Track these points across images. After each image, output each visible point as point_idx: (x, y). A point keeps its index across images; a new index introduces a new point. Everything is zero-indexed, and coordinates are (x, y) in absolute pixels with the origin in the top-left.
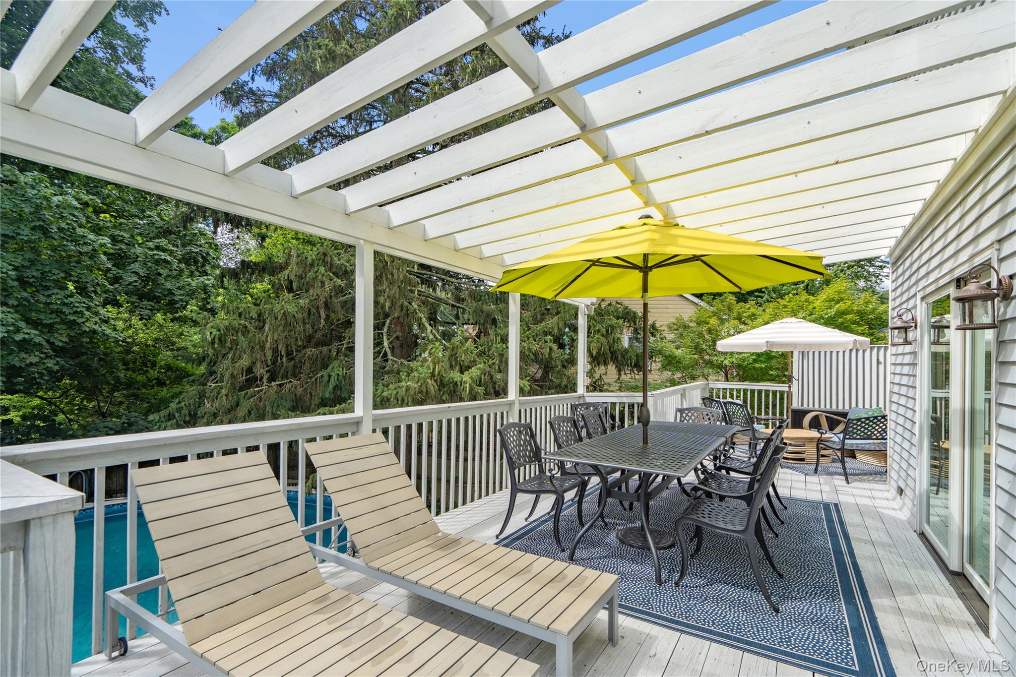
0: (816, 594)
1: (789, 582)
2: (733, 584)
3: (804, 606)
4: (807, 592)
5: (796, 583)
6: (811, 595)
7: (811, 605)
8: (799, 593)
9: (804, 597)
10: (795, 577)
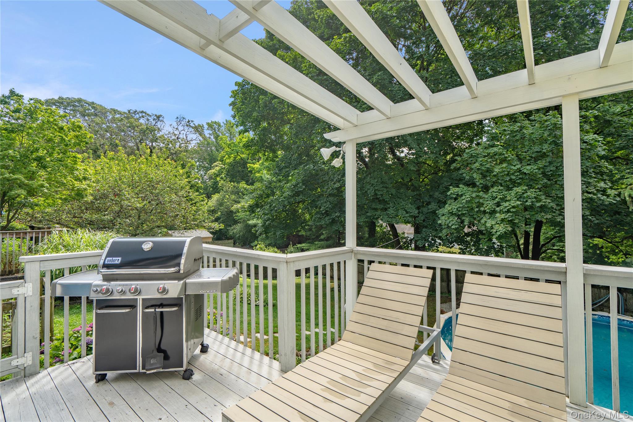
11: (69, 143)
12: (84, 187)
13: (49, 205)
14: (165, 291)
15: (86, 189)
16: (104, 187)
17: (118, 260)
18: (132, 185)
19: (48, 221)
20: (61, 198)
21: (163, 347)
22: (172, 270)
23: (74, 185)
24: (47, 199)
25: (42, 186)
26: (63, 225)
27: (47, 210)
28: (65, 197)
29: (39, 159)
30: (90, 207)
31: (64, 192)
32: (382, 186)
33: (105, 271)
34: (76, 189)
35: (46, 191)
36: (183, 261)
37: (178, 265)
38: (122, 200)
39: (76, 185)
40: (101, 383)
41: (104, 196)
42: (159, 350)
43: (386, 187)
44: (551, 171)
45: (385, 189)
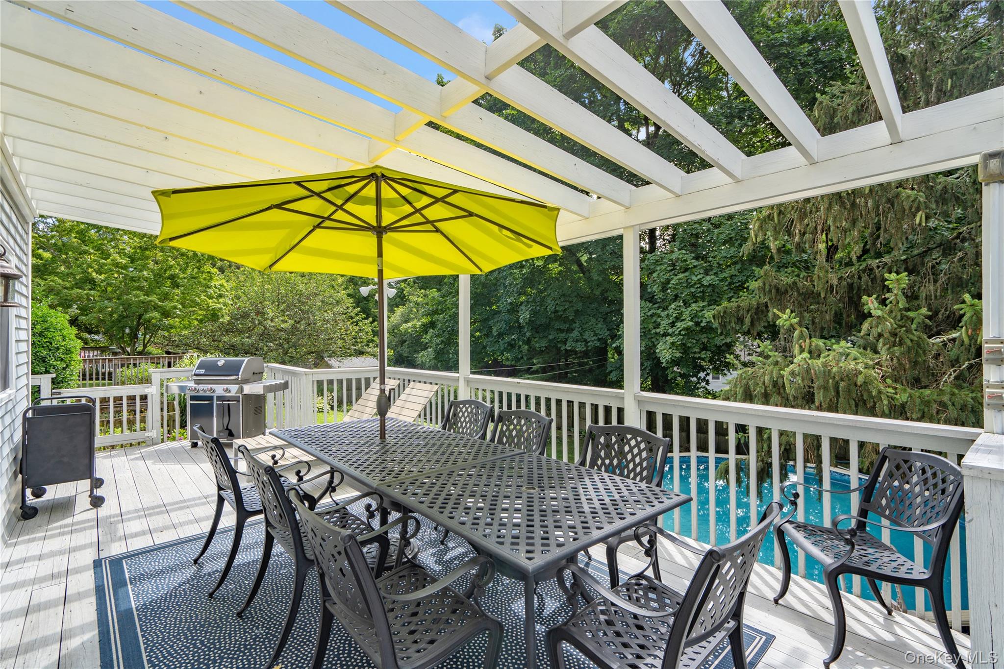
0: (165, 600)
1: (200, 597)
2: (249, 563)
3: (174, 580)
4: (176, 596)
5: (191, 601)
6: (171, 595)
7: (168, 585)
8: (184, 590)
9: (177, 590)
10: (196, 607)
11: (202, 258)
12: (219, 306)
13: (185, 327)
14: (227, 390)
15: (221, 309)
16: (244, 304)
17: (202, 371)
18: (278, 301)
19: (185, 345)
20: (197, 319)
21: (229, 428)
22: (234, 377)
23: (208, 304)
24: (183, 320)
25: (175, 308)
26: (202, 350)
27: (183, 333)
28: (201, 317)
29: (172, 277)
30: (229, 329)
31: (200, 312)
32: (563, 299)
33: (195, 377)
34: (210, 309)
35: (179, 313)
36: (240, 373)
37: (238, 375)
38: (266, 319)
39: (211, 304)
40: (194, 449)
41: (245, 316)
42: (227, 429)
43: (570, 302)
44: (739, 281)
45: (568, 303)
